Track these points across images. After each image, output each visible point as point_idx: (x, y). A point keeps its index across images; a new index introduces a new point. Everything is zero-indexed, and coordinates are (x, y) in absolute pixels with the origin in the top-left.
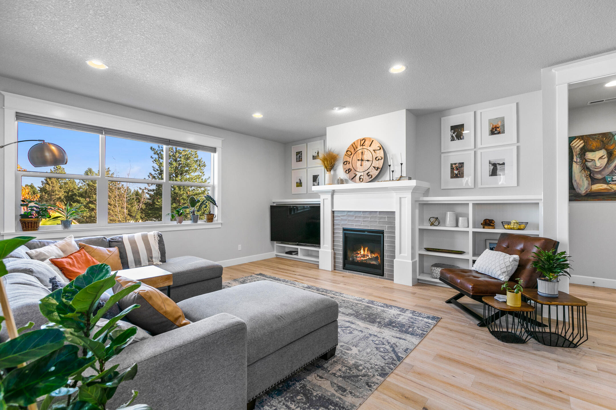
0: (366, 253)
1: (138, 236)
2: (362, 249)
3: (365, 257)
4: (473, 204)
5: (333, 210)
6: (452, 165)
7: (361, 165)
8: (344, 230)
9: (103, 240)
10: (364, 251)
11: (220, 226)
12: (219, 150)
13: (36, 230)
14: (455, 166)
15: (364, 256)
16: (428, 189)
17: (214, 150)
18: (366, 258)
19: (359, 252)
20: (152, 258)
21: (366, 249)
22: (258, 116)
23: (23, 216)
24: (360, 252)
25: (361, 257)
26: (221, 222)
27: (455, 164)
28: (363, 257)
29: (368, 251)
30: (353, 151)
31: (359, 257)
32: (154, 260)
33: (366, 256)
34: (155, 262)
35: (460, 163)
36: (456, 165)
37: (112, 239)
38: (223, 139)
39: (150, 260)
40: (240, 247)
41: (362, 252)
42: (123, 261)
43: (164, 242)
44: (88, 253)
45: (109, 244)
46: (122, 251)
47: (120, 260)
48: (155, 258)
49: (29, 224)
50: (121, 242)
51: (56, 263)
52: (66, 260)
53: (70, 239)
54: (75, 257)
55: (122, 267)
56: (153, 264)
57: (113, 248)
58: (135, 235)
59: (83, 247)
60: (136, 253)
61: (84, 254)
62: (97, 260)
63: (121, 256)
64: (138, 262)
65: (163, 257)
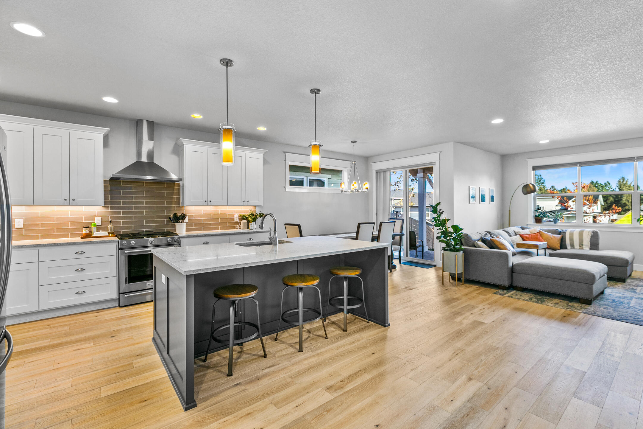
1: (577, 230)
9: (555, 230)
13: (541, 223)
23: (536, 216)
32: (584, 246)
34: (585, 248)
37: (562, 231)
39: (581, 246)
42: (563, 243)
43: (599, 237)
44: (540, 235)
45: (560, 233)
46: (564, 237)
47: (560, 242)
48: (586, 246)
49: (538, 220)
50: (565, 233)
51: (521, 236)
52: (526, 236)
53: (537, 228)
54: (532, 235)
55: (559, 246)
56: (582, 249)
57: (559, 235)
58: (575, 230)
59: (539, 232)
60: (572, 240)
61: (537, 235)
62: (543, 239)
63: (563, 240)
64: (573, 246)
65: (594, 246)
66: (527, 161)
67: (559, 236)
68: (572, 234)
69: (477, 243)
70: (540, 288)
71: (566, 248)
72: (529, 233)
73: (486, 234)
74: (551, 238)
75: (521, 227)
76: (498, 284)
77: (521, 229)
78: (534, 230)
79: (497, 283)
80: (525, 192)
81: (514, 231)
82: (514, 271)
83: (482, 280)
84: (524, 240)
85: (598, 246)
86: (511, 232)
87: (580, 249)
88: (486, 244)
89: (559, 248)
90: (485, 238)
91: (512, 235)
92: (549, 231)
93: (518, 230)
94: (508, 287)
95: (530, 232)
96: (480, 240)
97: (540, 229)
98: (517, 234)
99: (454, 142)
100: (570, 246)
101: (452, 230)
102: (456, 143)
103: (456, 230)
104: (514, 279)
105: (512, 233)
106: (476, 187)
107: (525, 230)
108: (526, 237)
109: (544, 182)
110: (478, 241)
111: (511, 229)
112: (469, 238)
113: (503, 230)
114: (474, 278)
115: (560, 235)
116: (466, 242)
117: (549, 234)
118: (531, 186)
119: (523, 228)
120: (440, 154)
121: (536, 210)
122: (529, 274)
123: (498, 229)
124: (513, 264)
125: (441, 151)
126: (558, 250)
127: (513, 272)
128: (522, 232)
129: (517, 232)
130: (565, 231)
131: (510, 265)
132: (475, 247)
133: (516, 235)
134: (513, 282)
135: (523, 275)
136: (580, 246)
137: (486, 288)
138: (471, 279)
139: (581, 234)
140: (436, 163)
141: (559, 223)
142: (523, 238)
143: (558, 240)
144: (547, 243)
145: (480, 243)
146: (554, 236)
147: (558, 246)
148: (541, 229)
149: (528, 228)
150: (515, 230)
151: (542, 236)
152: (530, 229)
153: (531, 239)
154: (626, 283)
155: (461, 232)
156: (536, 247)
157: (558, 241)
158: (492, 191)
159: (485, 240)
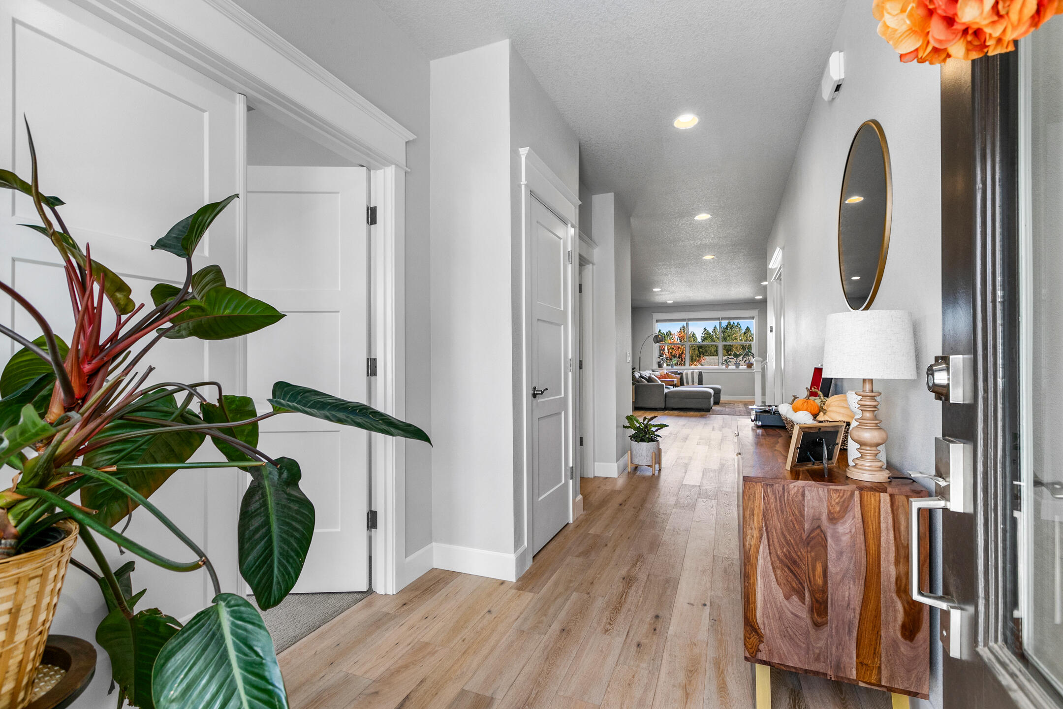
43: (703, 376)
45: (679, 374)
48: (695, 382)
50: (682, 373)
55: (680, 383)
56: (694, 385)
63: (681, 379)
64: (688, 383)
65: (700, 382)
68: (687, 374)
70: (683, 406)
75: (652, 371)
80: (656, 341)
85: (703, 382)
100: (686, 384)
104: (667, 403)
117: (673, 375)
122: (676, 398)
124: (666, 392)
126: (679, 386)
127: (667, 398)
135: (672, 399)
139: (692, 373)
146: (676, 376)
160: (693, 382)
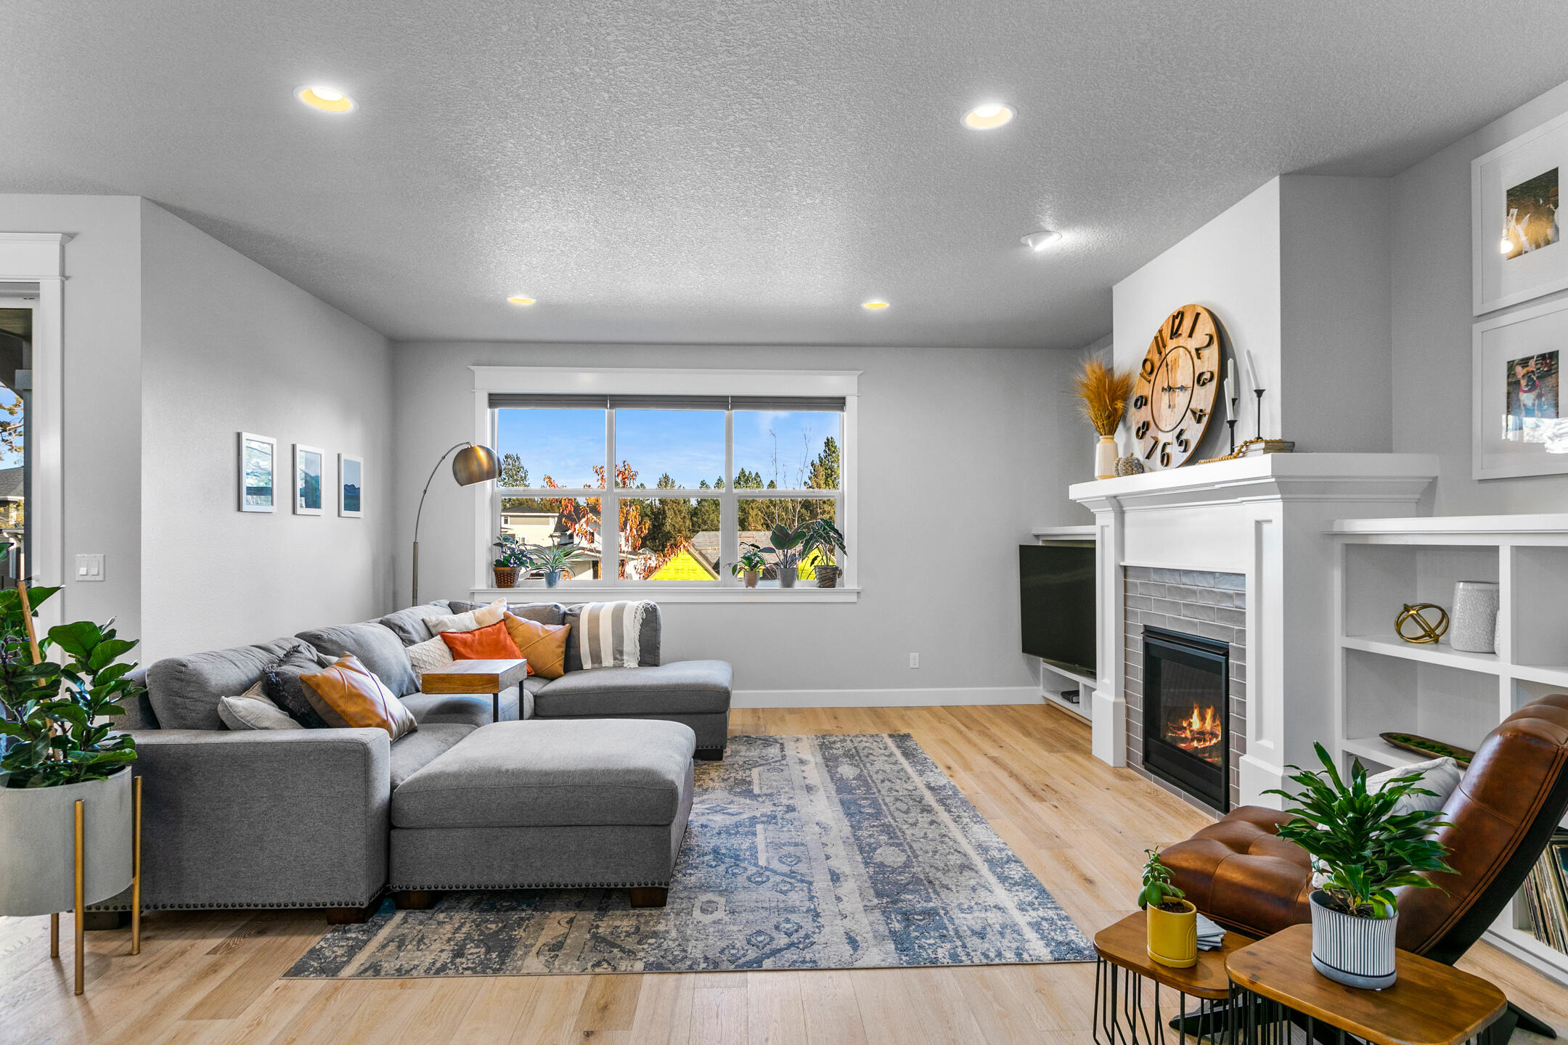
0: (1208, 726)
1: (608, 606)
2: (1196, 712)
3: (1205, 741)
4: (1517, 550)
5: (1122, 564)
6: (1511, 366)
7: (1170, 406)
8: (1149, 631)
9: (551, 610)
10: (1203, 719)
11: (853, 598)
12: (851, 403)
13: (511, 586)
14: (1525, 371)
15: (1201, 736)
16: (1433, 482)
17: (838, 403)
18: (1208, 744)
19: (1185, 724)
20: (621, 653)
21: (1209, 713)
22: (876, 305)
23: (499, 563)
24: (1190, 724)
25: (1192, 740)
26: (855, 587)
27: (1524, 362)
28: (1199, 740)
29: (1214, 721)
30: (1156, 358)
31: (1186, 738)
32: (625, 657)
33: (1207, 737)
34: (628, 661)
35: (1543, 357)
36: (1530, 369)
37: (570, 610)
38: (860, 372)
39: (618, 656)
40: (914, 659)
41: (1196, 723)
42: (573, 652)
43: (660, 625)
44: (508, 629)
45: (563, 618)
46: (574, 632)
47: (563, 649)
48: (629, 654)
49: (504, 575)
50: (577, 616)
51: (447, 639)
52: (464, 636)
53: (498, 605)
54: (481, 633)
55: (562, 662)
56: (621, 666)
57: (561, 626)
58: (603, 606)
59: (506, 619)
60: (594, 639)
61: (499, 630)
62: (515, 643)
63: (571, 642)
64: (596, 658)
65: (650, 655)
66: (473, 372)
67: (558, 630)
68: (594, 620)
69: (227, 707)
70: (499, 878)
71: (579, 668)
72: (474, 626)
73: (295, 650)
74: (539, 636)
75: (450, 605)
76: (325, 904)
77: (450, 610)
78: (491, 613)
79: (318, 900)
80: (463, 475)
81: (423, 620)
82: (395, 824)
83: (243, 900)
84: (456, 655)
85: (658, 653)
86: (413, 626)
87: (615, 667)
88: (282, 706)
89: (562, 673)
90: (277, 674)
91: (415, 637)
92: (534, 614)
93: (436, 613)
94: (370, 905)
95: (478, 622)
96: (257, 687)
97: (508, 609)
98: (434, 631)
99: (144, 198)
100: (590, 662)
101: (56, 654)
102: (162, 210)
103: (89, 654)
104: (396, 860)
105: (416, 630)
106: (273, 441)
107: (462, 615)
108: (465, 643)
109: (525, 477)
110: (243, 690)
111: (411, 617)
112: (189, 682)
113: (381, 622)
114: (201, 895)
115: (564, 624)
116: (172, 707)
117: (533, 624)
118: (482, 455)
119: (455, 608)
120: (67, 246)
121: (498, 541)
122: (455, 827)
123: (366, 619)
124: (393, 787)
125: (71, 230)
126: (560, 676)
127: (395, 828)
128: (449, 624)
129: (435, 626)
130: (578, 612)
131: (382, 792)
132: (223, 727)
133: (432, 635)
134: (395, 874)
135: (434, 833)
136: (615, 659)
137: (262, 941)
138: (188, 906)
139: (618, 615)
140: (42, 292)
141: (561, 583)
142: (456, 647)
143: (558, 643)
144: (528, 662)
145: (254, 705)
146: (547, 631)
147: (558, 665)
148: (511, 606)
149: (472, 607)
150: (427, 618)
151: (514, 632)
152: (477, 611)
153: (480, 649)
154: (727, 761)
155: (118, 660)
156: (492, 683)
157: (559, 647)
158: (354, 466)
159: (277, 684)
160: (618, 652)
